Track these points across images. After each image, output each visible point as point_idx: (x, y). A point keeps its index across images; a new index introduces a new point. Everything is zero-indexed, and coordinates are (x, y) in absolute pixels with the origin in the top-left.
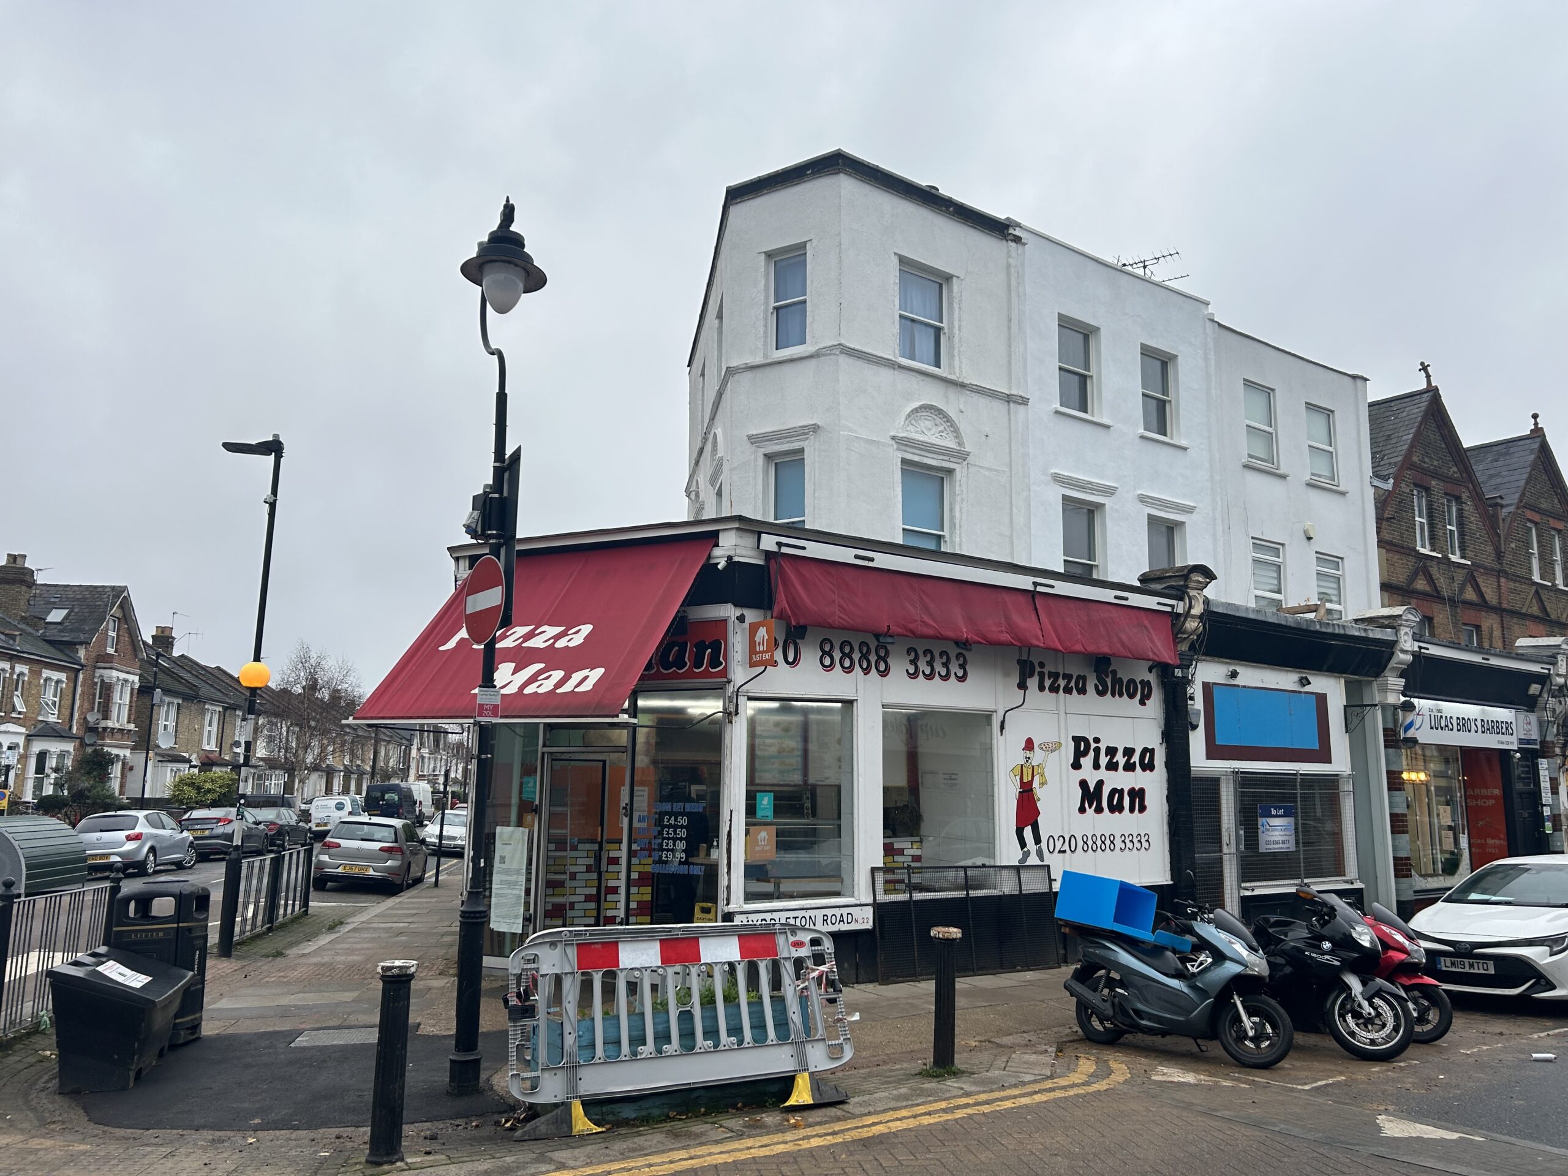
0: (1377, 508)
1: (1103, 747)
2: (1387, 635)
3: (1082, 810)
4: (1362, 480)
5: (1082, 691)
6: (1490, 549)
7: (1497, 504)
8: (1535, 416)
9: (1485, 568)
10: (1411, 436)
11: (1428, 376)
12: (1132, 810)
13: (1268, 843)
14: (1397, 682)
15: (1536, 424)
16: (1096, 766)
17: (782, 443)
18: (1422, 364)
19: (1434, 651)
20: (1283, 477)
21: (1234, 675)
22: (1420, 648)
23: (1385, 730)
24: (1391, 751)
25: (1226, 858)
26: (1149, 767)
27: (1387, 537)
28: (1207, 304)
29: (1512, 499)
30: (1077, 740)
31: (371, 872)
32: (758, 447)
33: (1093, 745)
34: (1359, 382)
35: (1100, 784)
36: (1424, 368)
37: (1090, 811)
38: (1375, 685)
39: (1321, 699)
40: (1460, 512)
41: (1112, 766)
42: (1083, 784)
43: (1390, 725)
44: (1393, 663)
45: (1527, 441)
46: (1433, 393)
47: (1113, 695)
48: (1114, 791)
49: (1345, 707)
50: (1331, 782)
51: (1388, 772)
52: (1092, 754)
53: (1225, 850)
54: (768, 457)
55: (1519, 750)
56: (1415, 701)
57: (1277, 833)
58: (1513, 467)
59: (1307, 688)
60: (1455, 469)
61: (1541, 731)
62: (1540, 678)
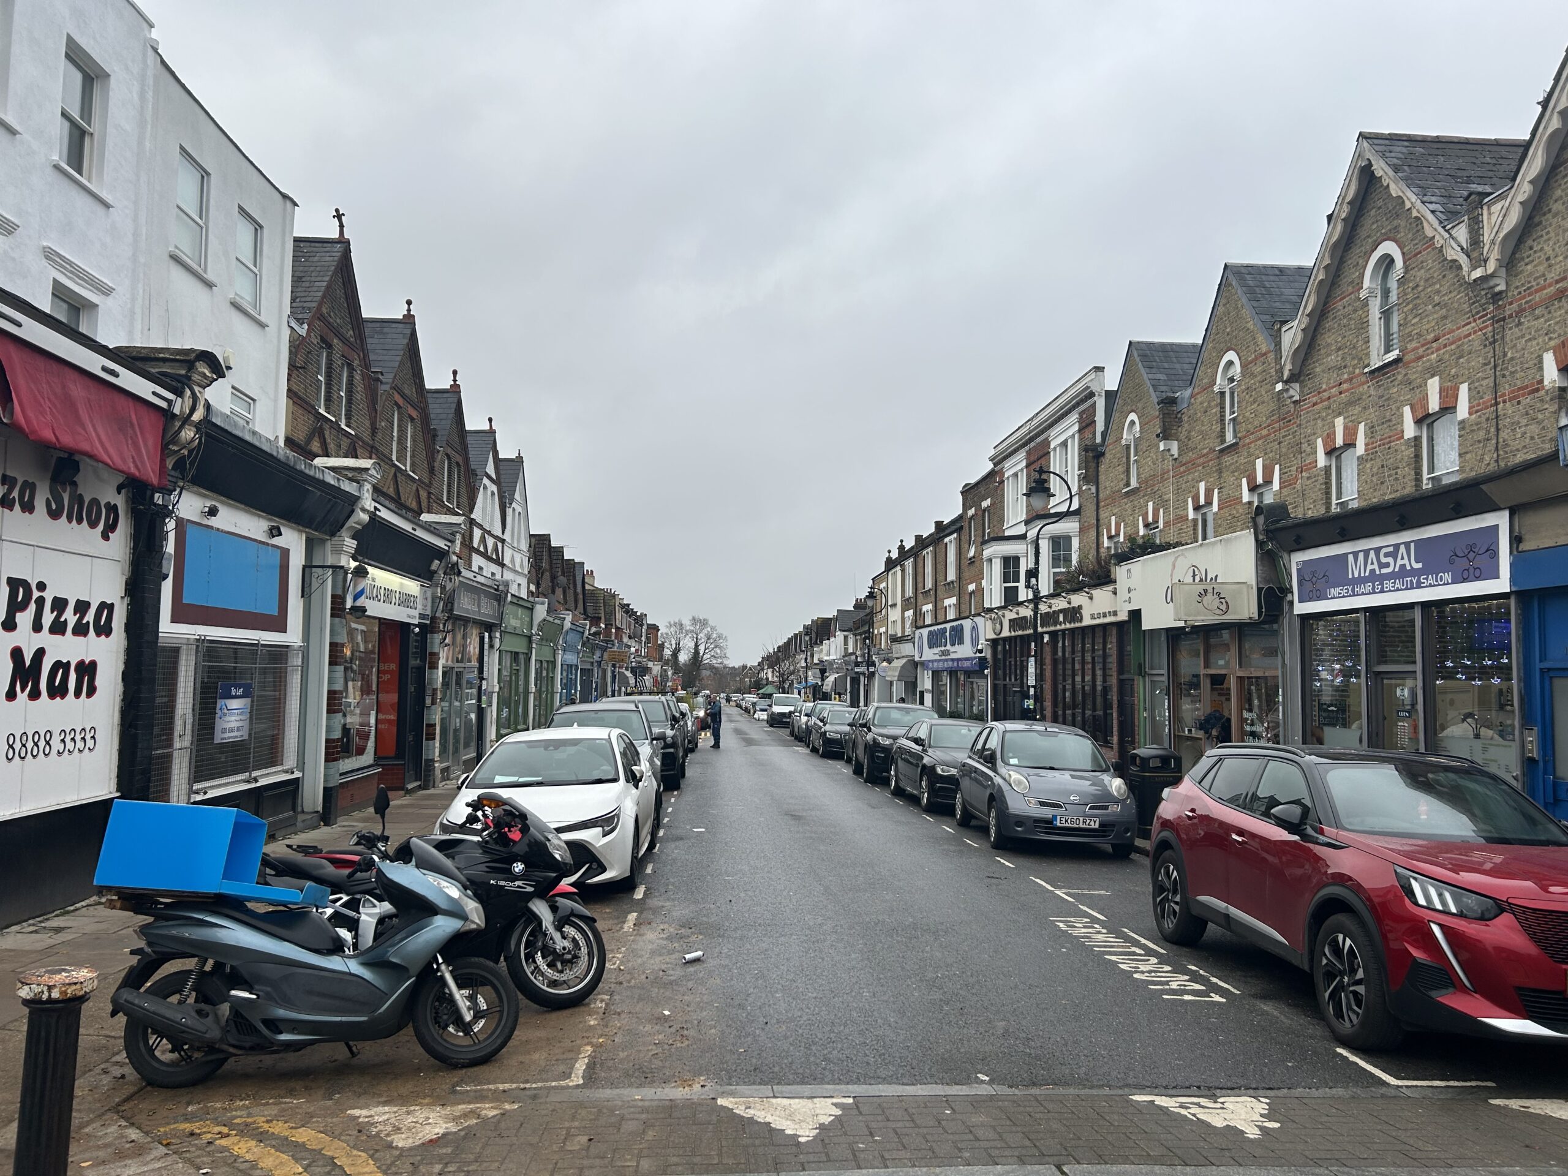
0: (291, 352)
1: (49, 596)
2: (348, 487)
3: (11, 696)
4: (280, 317)
5: (28, 507)
6: (367, 423)
7: (378, 380)
8: (409, 303)
9: (363, 442)
10: (325, 284)
11: (341, 226)
12: (78, 694)
13: (224, 731)
14: (351, 544)
15: (409, 310)
16: (37, 627)
18: (337, 210)
19: (384, 514)
20: (209, 285)
21: (213, 512)
22: (376, 508)
23: (333, 596)
24: (337, 620)
25: (176, 754)
26: (105, 630)
27: (295, 388)
28: (151, 26)
29: (388, 378)
30: (14, 584)
33: (36, 594)
34: (289, 204)
35: (40, 653)
36: (339, 216)
37: (22, 697)
38: (328, 545)
39: (285, 553)
40: (351, 377)
41: (58, 628)
42: (17, 654)
43: (340, 592)
44: (351, 522)
45: (401, 326)
46: (344, 244)
47: (70, 520)
48: (58, 665)
49: (304, 567)
50: (279, 653)
51: (331, 644)
52: (33, 607)
53: (177, 744)
55: (419, 625)
56: (370, 569)
57: (233, 718)
58: (387, 347)
59: (276, 541)
60: (351, 332)
61: (432, 607)
62: (442, 554)
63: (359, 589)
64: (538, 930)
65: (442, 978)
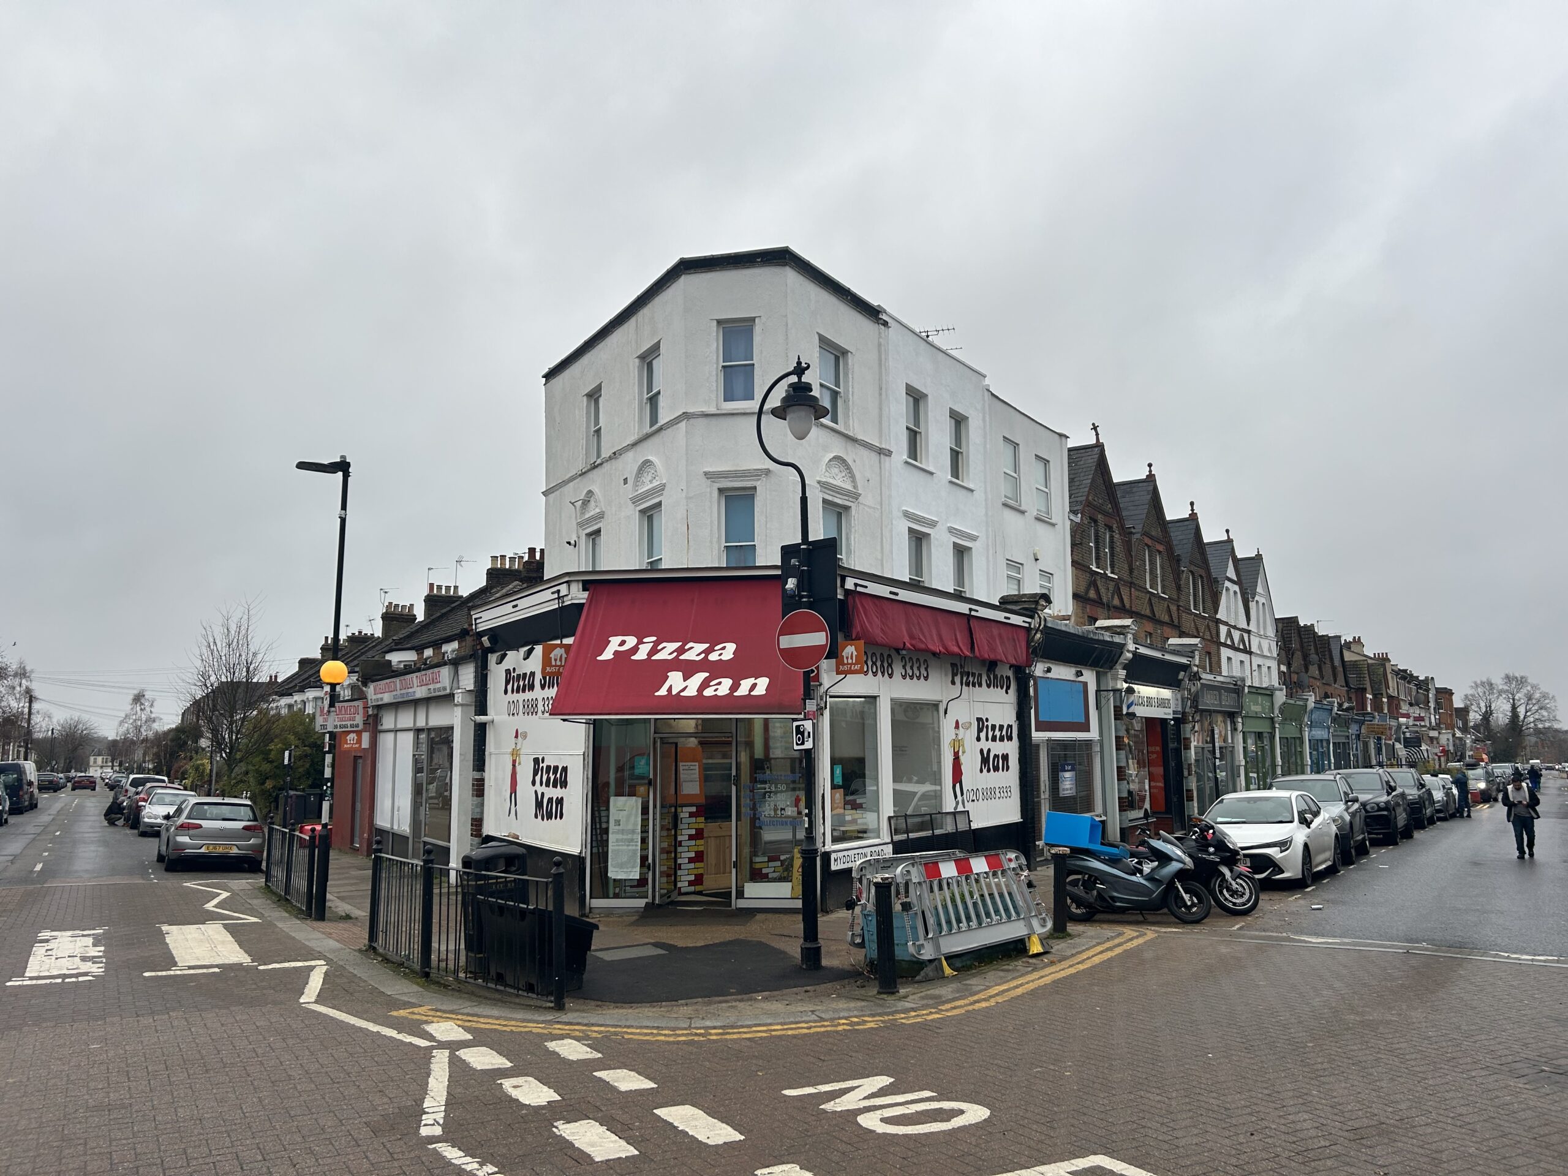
0: (1072, 536)
1: (990, 724)
2: (1118, 639)
3: (981, 771)
4: (1064, 515)
5: (980, 685)
6: (1126, 566)
7: (1131, 533)
8: (1150, 465)
9: (1124, 581)
10: (1089, 481)
11: (1097, 434)
12: (1003, 770)
13: (1064, 790)
14: (1122, 673)
15: (1150, 471)
16: (987, 739)
17: (735, 481)
18: (1093, 424)
19: (1143, 650)
20: (1023, 512)
21: (1049, 670)
22: (1136, 648)
23: (1115, 707)
24: (1118, 722)
25: (1043, 801)
26: (1010, 738)
27: (1076, 558)
28: (985, 376)
29: (1139, 528)
30: (979, 720)
31: (235, 851)
32: (713, 482)
33: (986, 724)
34: (1063, 439)
35: (989, 751)
36: (1095, 428)
37: (985, 771)
38: (1109, 675)
39: (1085, 684)
40: (1112, 537)
41: (994, 739)
42: (982, 751)
43: (1118, 704)
44: (1122, 660)
45: (1145, 484)
46: (1099, 447)
47: (994, 687)
48: (995, 756)
49: (1097, 691)
50: (1088, 743)
51: (1116, 737)
52: (985, 730)
53: (1043, 797)
54: (721, 490)
55: (1173, 719)
56: (1135, 687)
57: (1068, 783)
58: (1137, 503)
59: (1080, 679)
60: (1110, 506)
61: (1182, 705)
62: (1185, 667)
63: (1130, 701)
64: (1224, 879)
65: (1177, 888)
